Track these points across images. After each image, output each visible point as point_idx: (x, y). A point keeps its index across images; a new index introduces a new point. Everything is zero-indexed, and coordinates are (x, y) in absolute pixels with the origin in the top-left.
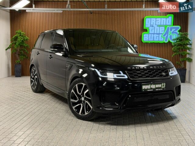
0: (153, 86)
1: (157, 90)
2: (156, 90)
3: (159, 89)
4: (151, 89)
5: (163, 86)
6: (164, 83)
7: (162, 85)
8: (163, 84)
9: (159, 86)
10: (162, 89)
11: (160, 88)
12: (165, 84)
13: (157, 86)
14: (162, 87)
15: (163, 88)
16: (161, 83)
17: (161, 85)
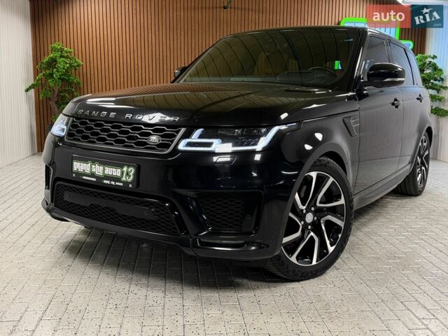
0: (98, 170)
1: (108, 182)
2: (105, 182)
3: (113, 183)
4: (93, 175)
5: (127, 174)
6: (129, 166)
7: (122, 173)
8: (125, 169)
9: (116, 172)
10: (121, 184)
11: (117, 179)
12: (132, 171)
13: (110, 171)
14: (124, 179)
15: (126, 183)
16: (121, 166)
17: (119, 170)
